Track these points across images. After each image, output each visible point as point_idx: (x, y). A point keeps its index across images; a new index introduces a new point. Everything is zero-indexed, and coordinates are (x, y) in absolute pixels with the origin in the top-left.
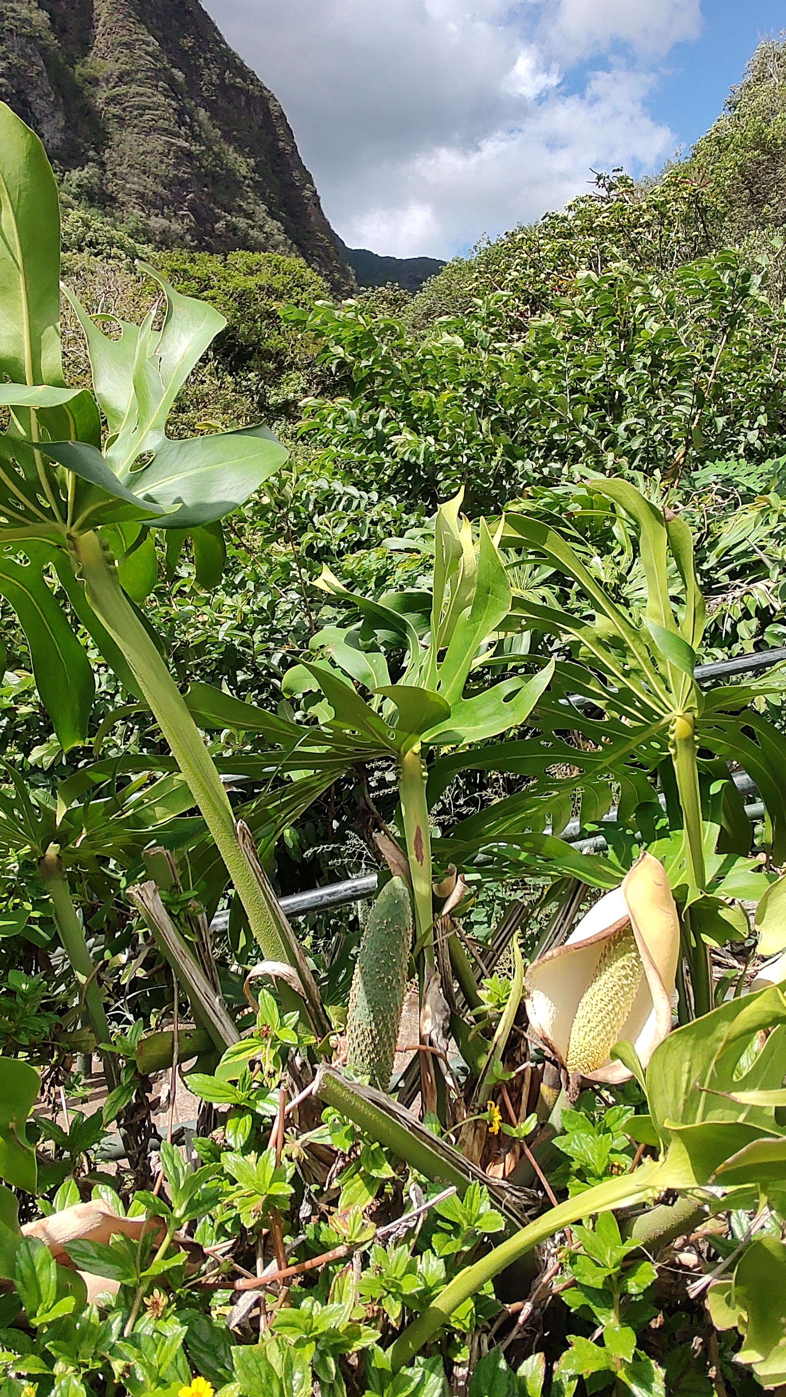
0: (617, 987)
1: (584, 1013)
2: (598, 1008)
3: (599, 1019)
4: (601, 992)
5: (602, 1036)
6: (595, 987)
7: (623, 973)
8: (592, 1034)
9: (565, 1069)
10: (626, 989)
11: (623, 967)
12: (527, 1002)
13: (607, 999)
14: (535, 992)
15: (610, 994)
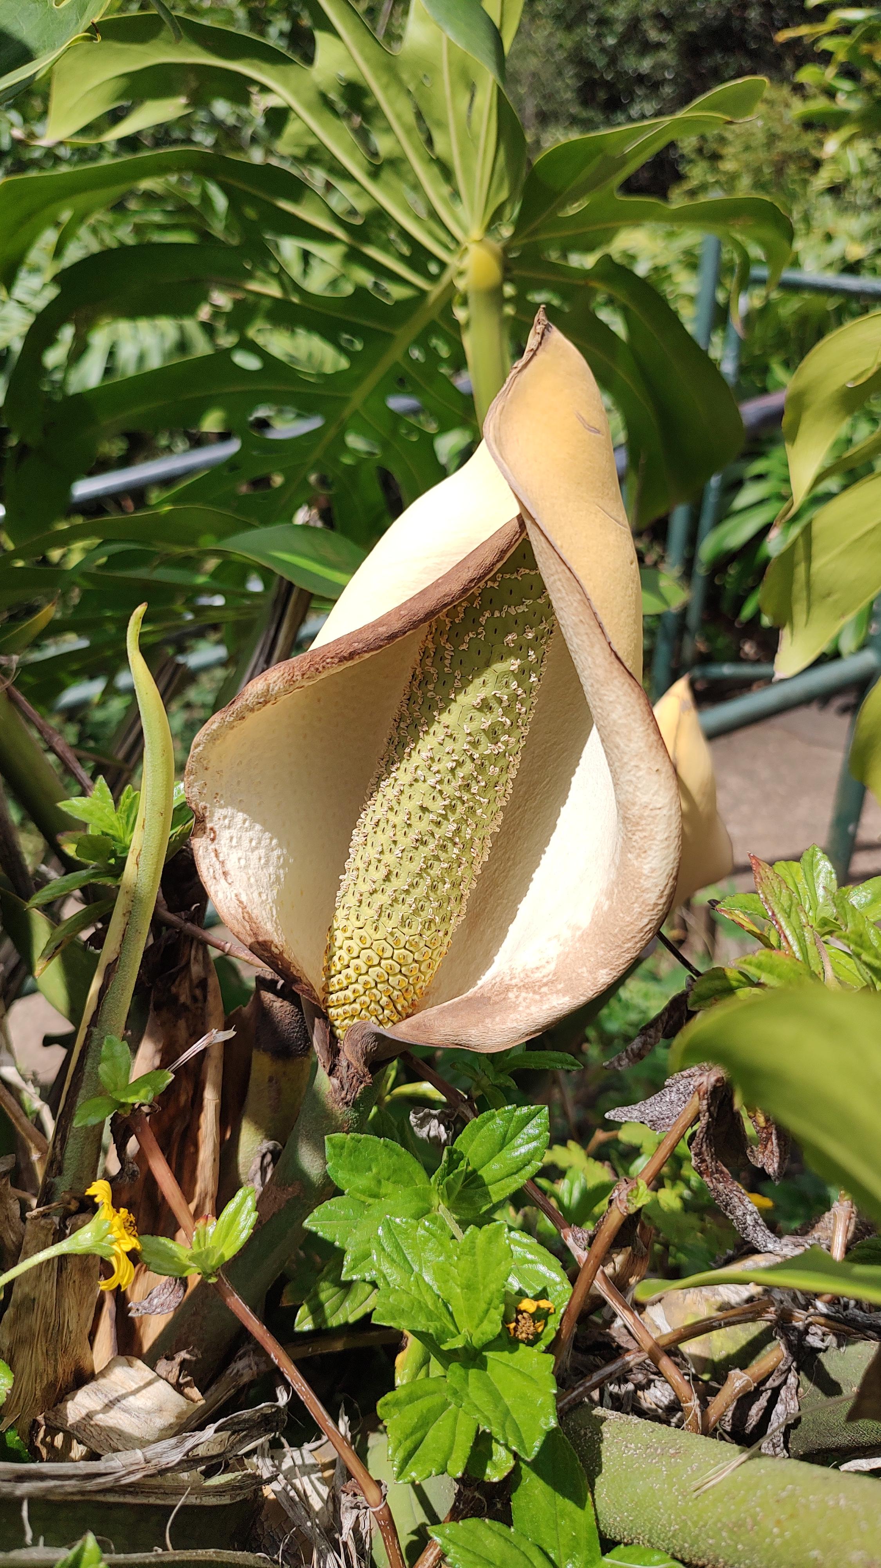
0: (469, 767)
1: (372, 853)
2: (413, 835)
3: (415, 867)
4: (420, 787)
5: (428, 914)
6: (402, 774)
7: (485, 721)
8: (401, 910)
9: (325, 1017)
10: (494, 771)
11: (485, 706)
12: (200, 846)
13: (438, 806)
14: (219, 813)
15: (448, 790)
